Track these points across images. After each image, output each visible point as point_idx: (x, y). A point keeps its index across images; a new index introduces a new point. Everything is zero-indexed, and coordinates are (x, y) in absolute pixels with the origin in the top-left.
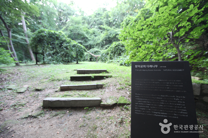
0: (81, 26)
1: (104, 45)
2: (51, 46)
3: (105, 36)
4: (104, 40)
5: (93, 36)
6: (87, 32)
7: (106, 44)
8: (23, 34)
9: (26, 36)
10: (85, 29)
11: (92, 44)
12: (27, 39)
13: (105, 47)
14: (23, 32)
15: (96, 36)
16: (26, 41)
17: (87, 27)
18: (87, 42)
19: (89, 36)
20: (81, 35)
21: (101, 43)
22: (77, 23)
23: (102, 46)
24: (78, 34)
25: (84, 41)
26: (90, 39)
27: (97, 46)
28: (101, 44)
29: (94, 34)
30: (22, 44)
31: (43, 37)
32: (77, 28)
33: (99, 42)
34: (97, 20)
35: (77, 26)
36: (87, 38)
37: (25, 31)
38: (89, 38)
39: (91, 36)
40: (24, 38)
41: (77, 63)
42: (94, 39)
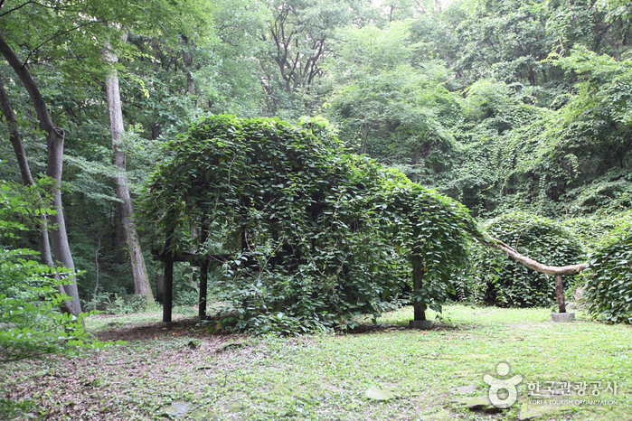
0: (408, 77)
1: (572, 186)
2: (259, 214)
3: (580, 124)
4: (569, 151)
5: (482, 131)
6: (443, 107)
7: (585, 179)
8: (104, 150)
9: (120, 159)
10: (428, 94)
11: (479, 181)
12: (121, 175)
13: (581, 199)
14: (107, 142)
15: (502, 128)
16: (112, 184)
17: (440, 80)
18: (449, 168)
19: (459, 134)
20: (407, 131)
21: (543, 169)
22: (384, 61)
23: (557, 193)
24: (393, 125)
25: (427, 165)
26: (465, 153)
27: (512, 191)
28: (548, 179)
29: (490, 113)
30: (93, 203)
31: (215, 159)
32: (387, 88)
33: (527, 164)
35: (383, 76)
36: (445, 146)
37: (116, 134)
38: (460, 147)
39: (465, 129)
40: (109, 171)
41: (419, 323)
42: (496, 150)
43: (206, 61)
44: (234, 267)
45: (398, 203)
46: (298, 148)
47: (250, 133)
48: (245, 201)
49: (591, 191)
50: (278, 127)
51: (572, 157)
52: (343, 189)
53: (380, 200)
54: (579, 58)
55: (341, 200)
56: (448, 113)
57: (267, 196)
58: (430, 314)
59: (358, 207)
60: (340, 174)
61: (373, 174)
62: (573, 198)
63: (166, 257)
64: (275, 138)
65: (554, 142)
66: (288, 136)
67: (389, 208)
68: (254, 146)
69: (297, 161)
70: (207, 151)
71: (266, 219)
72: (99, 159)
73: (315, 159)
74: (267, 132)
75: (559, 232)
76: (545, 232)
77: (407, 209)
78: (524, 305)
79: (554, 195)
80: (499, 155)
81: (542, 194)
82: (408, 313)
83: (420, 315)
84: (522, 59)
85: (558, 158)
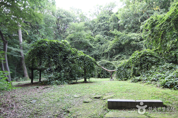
0: (84, 33)
1: (114, 55)
2: (52, 60)
3: (115, 44)
4: (113, 49)
5: (98, 44)
6: (91, 39)
7: (116, 54)
8: (18, 46)
9: (21, 48)
10: (88, 37)
11: (97, 54)
12: (22, 51)
13: (116, 58)
14: (18, 44)
15: (102, 44)
16: (20, 53)
17: (90, 34)
18: (92, 51)
19: (93, 45)
20: (84, 44)
21: (109, 52)
22: (79, 30)
24: (81, 42)
25: (87, 51)
26: (95, 48)
27: (103, 56)
28: (110, 54)
29: (99, 41)
30: (15, 57)
31: (43, 48)
32: (80, 35)
33: (106, 51)
34: (102, 25)
35: (79, 33)
36: (91, 47)
37: (20, 42)
38: (94, 47)
39: (95, 44)
40: (19, 50)
41: (85, 82)
42: (100, 48)
43: (42, 28)
44: (47, 71)
45: (81, 58)
46: (61, 46)
47: (51, 43)
48: (50, 57)
49: (117, 56)
50: (57, 42)
51: (114, 50)
52: (70, 55)
53: (78, 57)
54: (115, 32)
55: (70, 57)
56: (91, 40)
57: (54, 56)
58: (87, 80)
59: (73, 59)
60: (70, 52)
61: (76, 52)
62: (114, 57)
63: (32, 69)
64: (56, 44)
65: (111, 47)
66: (59, 44)
67: (80, 59)
68: (52, 46)
69: (61, 49)
70: (41, 47)
71: (54, 61)
72: (17, 47)
73: (65, 49)
74: (54, 43)
75: (111, 64)
76: (109, 64)
77: (83, 59)
78: (105, 78)
79: (111, 57)
80: (101, 49)
81: (109, 57)
82: (83, 80)
83: (85, 80)
84: (105, 31)
85: (112, 50)
